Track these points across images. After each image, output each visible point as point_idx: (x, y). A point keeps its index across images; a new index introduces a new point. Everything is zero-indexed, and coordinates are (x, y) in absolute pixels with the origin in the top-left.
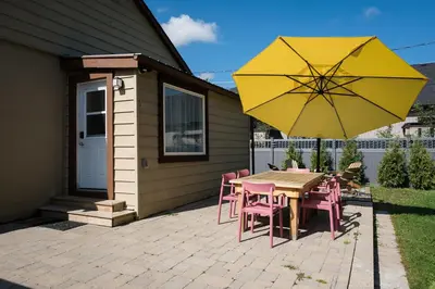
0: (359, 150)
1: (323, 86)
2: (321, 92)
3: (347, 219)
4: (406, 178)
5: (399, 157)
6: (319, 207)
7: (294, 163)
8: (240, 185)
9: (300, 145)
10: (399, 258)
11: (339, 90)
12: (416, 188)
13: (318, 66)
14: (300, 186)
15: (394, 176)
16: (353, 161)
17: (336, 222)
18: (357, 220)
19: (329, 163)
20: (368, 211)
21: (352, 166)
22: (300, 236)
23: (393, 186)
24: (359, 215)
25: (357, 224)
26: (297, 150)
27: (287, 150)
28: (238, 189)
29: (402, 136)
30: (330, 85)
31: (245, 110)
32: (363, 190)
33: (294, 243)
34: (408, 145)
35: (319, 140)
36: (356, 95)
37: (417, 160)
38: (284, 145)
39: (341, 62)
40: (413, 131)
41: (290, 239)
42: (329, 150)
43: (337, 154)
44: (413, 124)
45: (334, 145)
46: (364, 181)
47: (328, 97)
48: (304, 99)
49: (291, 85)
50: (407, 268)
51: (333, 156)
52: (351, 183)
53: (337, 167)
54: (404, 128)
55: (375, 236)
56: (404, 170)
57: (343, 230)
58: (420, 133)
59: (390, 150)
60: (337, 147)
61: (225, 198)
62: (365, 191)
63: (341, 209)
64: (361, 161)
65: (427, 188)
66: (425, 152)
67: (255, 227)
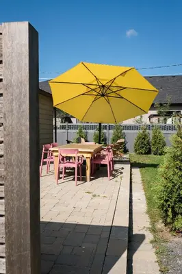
0: (123, 131)
1: (104, 91)
2: (103, 95)
3: (116, 171)
4: (150, 148)
5: (145, 135)
6: (102, 163)
7: (83, 140)
8: (57, 151)
9: (86, 128)
10: (142, 187)
11: (113, 95)
12: (155, 154)
13: (102, 80)
14: (92, 151)
15: (143, 147)
16: (119, 138)
17: (111, 172)
18: (122, 171)
19: (105, 140)
20: (127, 167)
21: (119, 141)
22: (91, 180)
23: (142, 153)
24: (123, 168)
25: (122, 173)
26: (84, 131)
27: (78, 131)
28: (55, 154)
29: (148, 123)
30: (109, 91)
31: (54, 104)
32: (125, 156)
33: (88, 183)
34: (151, 128)
35: (100, 124)
36: (122, 98)
37: (155, 137)
38: (75, 127)
39: (115, 79)
40: (155, 120)
41: (86, 181)
42: (105, 131)
43: (110, 134)
44: (155, 116)
45: (108, 128)
46: (126, 151)
47: (106, 98)
48: (92, 98)
49: (84, 89)
50: (145, 191)
51: (107, 135)
52: (118, 152)
53: (110, 142)
54: (150, 117)
55: (131, 179)
56: (148, 143)
57: (114, 176)
58: (159, 121)
59: (141, 131)
60: (109, 129)
61: (45, 160)
62: (126, 156)
63: (113, 166)
64: (124, 138)
65: (160, 155)
66: (160, 133)
67: (65, 177)
